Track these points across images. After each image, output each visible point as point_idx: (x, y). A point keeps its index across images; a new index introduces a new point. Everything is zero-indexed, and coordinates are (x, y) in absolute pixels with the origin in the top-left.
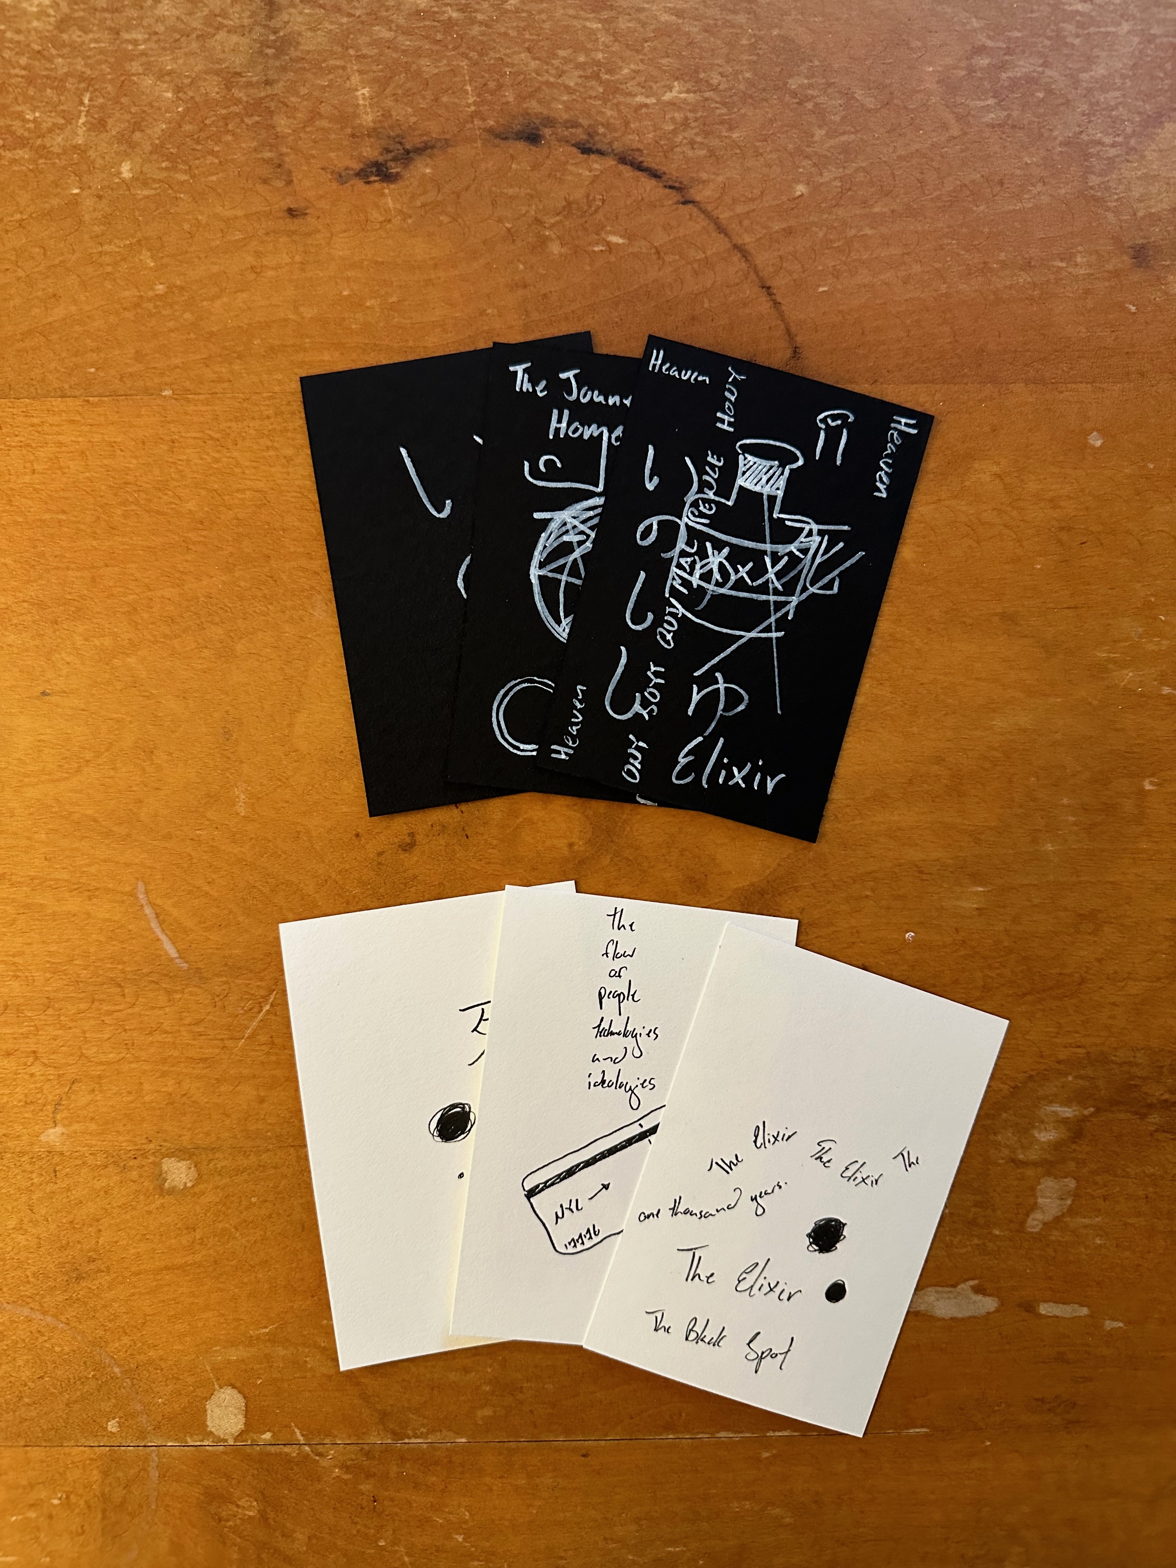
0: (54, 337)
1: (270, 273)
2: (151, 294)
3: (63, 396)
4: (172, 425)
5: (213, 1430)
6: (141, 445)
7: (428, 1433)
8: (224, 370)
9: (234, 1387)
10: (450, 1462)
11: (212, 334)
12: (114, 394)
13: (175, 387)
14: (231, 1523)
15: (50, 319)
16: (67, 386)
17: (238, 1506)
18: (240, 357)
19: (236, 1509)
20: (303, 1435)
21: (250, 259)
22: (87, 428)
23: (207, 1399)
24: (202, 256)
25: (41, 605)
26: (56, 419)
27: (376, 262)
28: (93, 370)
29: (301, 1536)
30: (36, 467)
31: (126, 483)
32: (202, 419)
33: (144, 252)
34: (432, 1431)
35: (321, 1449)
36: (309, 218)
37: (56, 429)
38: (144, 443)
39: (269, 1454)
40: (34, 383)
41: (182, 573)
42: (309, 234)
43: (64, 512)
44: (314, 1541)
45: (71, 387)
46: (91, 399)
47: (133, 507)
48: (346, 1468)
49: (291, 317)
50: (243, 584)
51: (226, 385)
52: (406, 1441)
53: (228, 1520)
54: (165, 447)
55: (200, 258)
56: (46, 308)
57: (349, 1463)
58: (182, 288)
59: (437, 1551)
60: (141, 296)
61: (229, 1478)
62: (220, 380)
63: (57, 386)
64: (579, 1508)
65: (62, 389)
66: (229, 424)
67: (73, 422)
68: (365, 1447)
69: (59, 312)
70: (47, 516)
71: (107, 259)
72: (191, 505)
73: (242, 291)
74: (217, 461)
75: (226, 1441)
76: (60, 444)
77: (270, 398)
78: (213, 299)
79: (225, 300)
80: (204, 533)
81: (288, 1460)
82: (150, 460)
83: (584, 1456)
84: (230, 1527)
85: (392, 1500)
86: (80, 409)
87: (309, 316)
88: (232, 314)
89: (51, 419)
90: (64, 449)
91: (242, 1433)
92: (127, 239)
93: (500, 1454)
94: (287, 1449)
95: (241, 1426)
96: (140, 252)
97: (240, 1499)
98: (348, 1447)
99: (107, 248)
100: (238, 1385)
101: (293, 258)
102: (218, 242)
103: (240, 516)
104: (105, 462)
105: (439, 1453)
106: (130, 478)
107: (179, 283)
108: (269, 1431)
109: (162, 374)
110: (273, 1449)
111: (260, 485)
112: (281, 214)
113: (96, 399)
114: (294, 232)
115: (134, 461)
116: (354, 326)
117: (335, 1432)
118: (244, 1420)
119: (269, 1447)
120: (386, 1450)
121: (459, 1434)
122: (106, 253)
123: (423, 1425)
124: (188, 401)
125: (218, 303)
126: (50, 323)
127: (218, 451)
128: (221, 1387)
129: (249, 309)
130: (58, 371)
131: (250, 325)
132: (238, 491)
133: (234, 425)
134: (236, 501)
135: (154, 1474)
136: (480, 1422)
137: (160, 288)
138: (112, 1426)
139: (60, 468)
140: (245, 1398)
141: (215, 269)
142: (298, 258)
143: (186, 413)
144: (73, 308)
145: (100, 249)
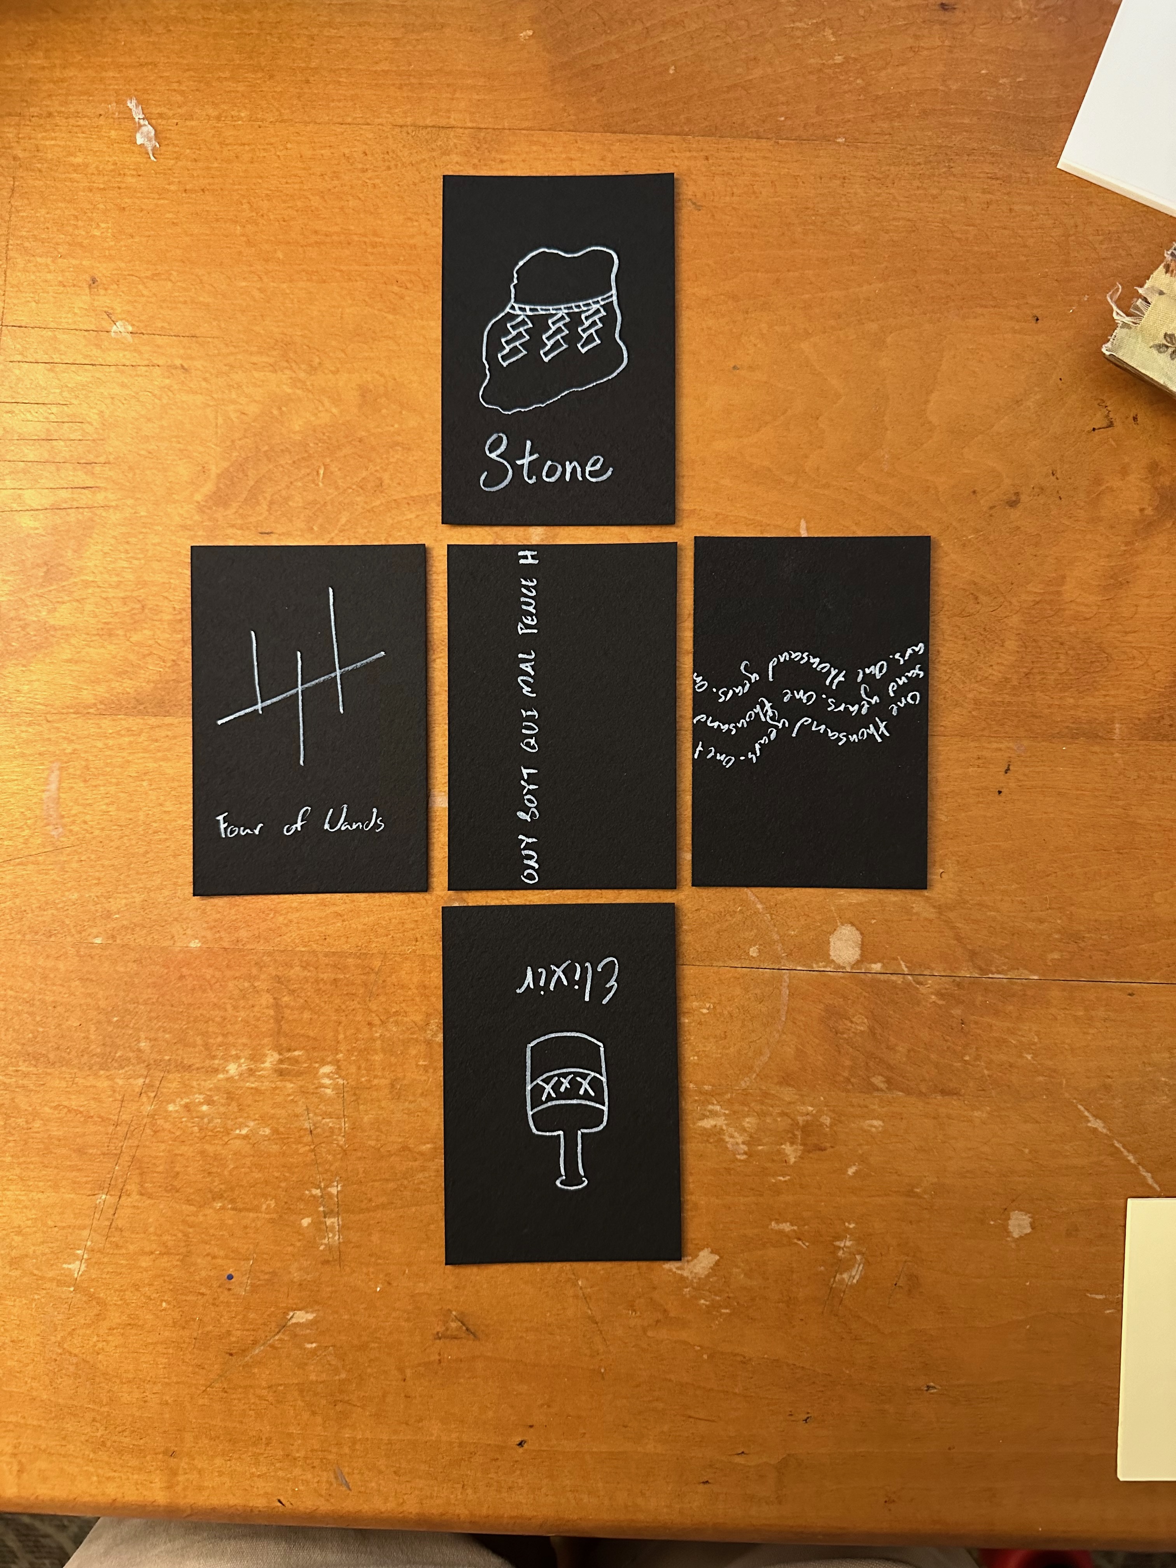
0: (752, 91)
1: (926, 52)
2: (831, 62)
3: (759, 138)
4: (843, 166)
5: (835, 959)
6: (819, 180)
7: (1009, 970)
8: (886, 126)
9: (853, 924)
10: (1025, 995)
11: (878, 97)
12: (799, 139)
13: (847, 136)
14: (845, 1036)
15: (750, 77)
16: (762, 130)
17: (852, 1022)
18: (899, 116)
19: (850, 1024)
20: (907, 967)
21: (910, 41)
22: (776, 164)
23: (831, 933)
24: (873, 36)
25: (735, 298)
26: (752, 155)
27: (1008, 50)
28: (783, 119)
29: (902, 1048)
30: (735, 190)
31: (807, 208)
32: (867, 162)
33: (826, 29)
34: (1013, 968)
35: (921, 978)
36: (957, 12)
37: (753, 163)
38: (821, 178)
39: (880, 981)
40: (736, 125)
41: (848, 280)
42: (956, 25)
43: (755, 227)
44: (912, 1054)
45: (764, 131)
46: (780, 141)
47: (811, 227)
48: (940, 995)
49: (941, 88)
50: (895, 291)
51: (887, 137)
52: (990, 976)
53: (843, 1033)
54: (838, 182)
55: (870, 37)
56: (748, 69)
57: (943, 991)
58: (855, 59)
59: (1011, 1066)
60: (824, 64)
61: (845, 998)
62: (882, 133)
63: (753, 129)
64: (1125, 1037)
65: (757, 132)
66: (888, 168)
67: (765, 158)
68: (958, 979)
69: (757, 73)
70: (743, 230)
71: (798, 33)
72: (857, 228)
73: (903, 65)
74: (878, 195)
75: (844, 968)
76: (755, 175)
77: (920, 150)
78: (879, 70)
79: (889, 70)
80: (866, 250)
81: (894, 986)
82: (826, 191)
83: (1130, 995)
84: (845, 1039)
85: (976, 1023)
86: (771, 148)
87: (955, 87)
88: (894, 82)
89: (747, 154)
90: (757, 178)
91: (858, 962)
92: (813, 18)
93: (1064, 990)
94: (894, 978)
95: (857, 956)
96: (824, 30)
97: (854, 1016)
98: (943, 978)
99: (798, 24)
100: (857, 923)
101: (943, 42)
102: (885, 26)
103: (895, 238)
104: (789, 190)
105: (1015, 987)
106: (810, 205)
107: (853, 56)
108: (879, 962)
109: (837, 126)
110: (882, 977)
111: (911, 216)
112: (937, 7)
113: (784, 141)
114: (945, 22)
115: (813, 191)
116: (989, 98)
117: (933, 965)
118: (859, 952)
119: (879, 976)
120: (974, 981)
121: (1033, 972)
122: (798, 28)
123: (1004, 964)
124: (857, 147)
125: (883, 73)
126: (750, 81)
127: (880, 188)
128: (843, 924)
129: (908, 79)
130: (754, 117)
131: (907, 91)
132: (894, 219)
133: (892, 168)
134: (892, 227)
135: (785, 992)
136: (1050, 964)
137: (839, 59)
138: (753, 952)
139: (754, 193)
140: (862, 934)
141: (882, 47)
142: (947, 43)
143: (855, 157)
144: (769, 70)
145: (792, 25)
